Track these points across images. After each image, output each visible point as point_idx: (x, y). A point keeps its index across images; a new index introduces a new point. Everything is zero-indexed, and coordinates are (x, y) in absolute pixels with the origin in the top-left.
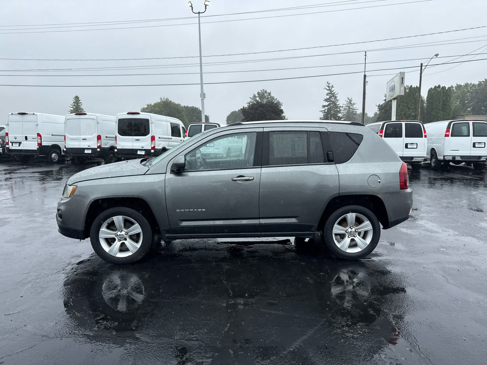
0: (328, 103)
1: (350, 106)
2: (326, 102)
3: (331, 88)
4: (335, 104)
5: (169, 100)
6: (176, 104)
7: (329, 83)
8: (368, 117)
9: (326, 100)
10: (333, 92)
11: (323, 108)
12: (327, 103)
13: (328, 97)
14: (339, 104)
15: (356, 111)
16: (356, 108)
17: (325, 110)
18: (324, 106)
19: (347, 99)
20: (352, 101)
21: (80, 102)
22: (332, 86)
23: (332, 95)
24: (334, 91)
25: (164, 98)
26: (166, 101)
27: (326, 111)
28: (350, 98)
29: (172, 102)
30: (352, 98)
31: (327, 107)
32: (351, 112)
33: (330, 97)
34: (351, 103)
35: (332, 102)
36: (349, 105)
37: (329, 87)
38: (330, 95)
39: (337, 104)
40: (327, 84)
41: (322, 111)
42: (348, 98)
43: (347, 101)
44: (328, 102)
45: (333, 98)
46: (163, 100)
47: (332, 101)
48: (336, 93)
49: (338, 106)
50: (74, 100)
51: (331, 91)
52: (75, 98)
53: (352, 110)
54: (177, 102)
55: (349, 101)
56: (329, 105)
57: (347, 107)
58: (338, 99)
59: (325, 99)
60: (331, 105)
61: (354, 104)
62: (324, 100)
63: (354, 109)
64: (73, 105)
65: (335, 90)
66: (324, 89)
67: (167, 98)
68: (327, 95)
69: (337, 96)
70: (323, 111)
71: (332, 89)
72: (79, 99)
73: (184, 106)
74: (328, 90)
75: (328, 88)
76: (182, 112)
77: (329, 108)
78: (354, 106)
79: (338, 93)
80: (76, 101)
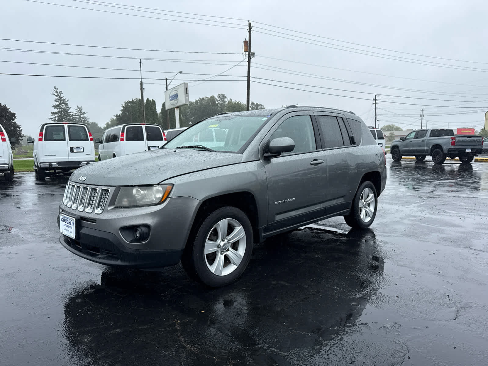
0: (59, 110)
1: (81, 115)
2: (56, 109)
3: (59, 94)
4: (67, 112)
7: (56, 88)
8: (98, 127)
9: (56, 107)
10: (62, 99)
11: (53, 115)
12: (56, 111)
13: (57, 103)
14: (71, 112)
15: (87, 120)
16: (87, 117)
17: (55, 117)
18: (53, 113)
19: (76, 107)
20: (82, 109)
22: (61, 92)
23: (61, 102)
24: (64, 98)
27: (57, 119)
28: (80, 107)
30: (81, 107)
31: (57, 114)
32: (82, 121)
33: (60, 104)
34: (81, 112)
35: (62, 110)
36: (79, 114)
37: (57, 92)
38: (60, 101)
39: (69, 111)
40: (55, 89)
41: (51, 119)
42: (78, 107)
43: (77, 110)
44: (57, 109)
45: (63, 104)
47: (63, 108)
48: (66, 100)
49: (70, 114)
51: (60, 97)
53: (83, 119)
55: (79, 110)
56: (59, 112)
57: (78, 116)
58: (70, 107)
59: (54, 105)
60: (62, 113)
61: (85, 113)
62: (52, 107)
63: (85, 119)
65: (65, 96)
66: (52, 94)
68: (56, 101)
69: (68, 103)
70: (53, 118)
71: (61, 95)
74: (56, 96)
75: (56, 94)
77: (59, 116)
78: (85, 115)
79: (68, 100)
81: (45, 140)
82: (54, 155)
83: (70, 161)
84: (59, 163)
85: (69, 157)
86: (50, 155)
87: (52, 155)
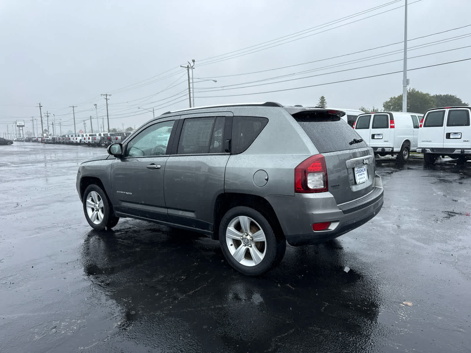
5: (416, 91)
6: (424, 94)
21: (325, 101)
25: (410, 89)
26: (412, 92)
29: (420, 92)
46: (409, 91)
50: (320, 100)
52: (321, 98)
54: (425, 92)
64: (319, 105)
67: (413, 89)
72: (325, 99)
73: (436, 95)
76: (430, 102)
80: (322, 101)
81: (424, 127)
82: (430, 141)
83: (444, 147)
84: (432, 149)
85: (444, 144)
86: (426, 141)
87: (428, 141)
